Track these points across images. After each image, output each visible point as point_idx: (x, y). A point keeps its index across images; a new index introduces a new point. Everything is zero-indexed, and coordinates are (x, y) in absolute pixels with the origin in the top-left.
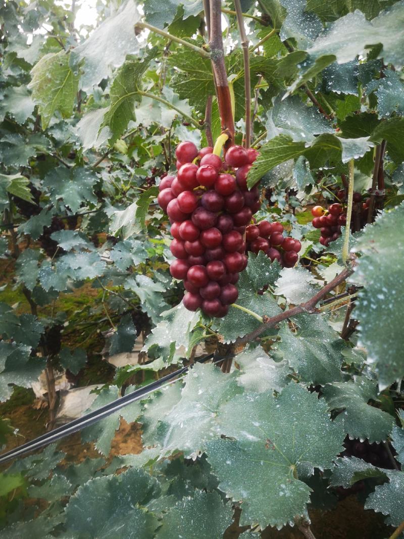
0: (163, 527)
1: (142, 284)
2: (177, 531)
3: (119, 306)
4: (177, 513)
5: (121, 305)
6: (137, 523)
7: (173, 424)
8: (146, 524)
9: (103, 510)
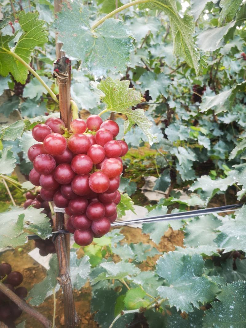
0: (223, 293)
1: (181, 152)
2: (232, 298)
3: (161, 163)
4: (233, 288)
5: (163, 163)
6: (203, 285)
7: (230, 235)
8: (210, 287)
9: (177, 271)
